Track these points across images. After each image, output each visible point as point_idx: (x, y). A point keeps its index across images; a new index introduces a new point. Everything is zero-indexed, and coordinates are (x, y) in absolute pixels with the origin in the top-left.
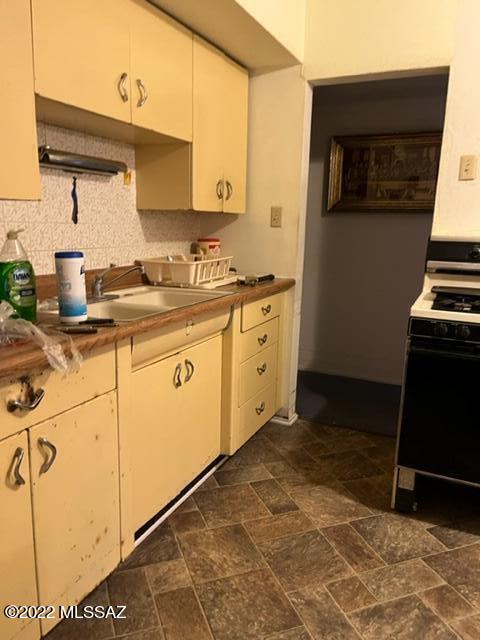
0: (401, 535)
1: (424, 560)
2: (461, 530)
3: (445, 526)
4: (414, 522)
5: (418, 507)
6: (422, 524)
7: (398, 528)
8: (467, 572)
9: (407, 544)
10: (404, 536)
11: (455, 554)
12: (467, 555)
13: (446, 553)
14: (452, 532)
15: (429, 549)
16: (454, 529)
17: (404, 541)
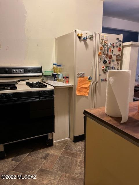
0: (4, 167)
1: (13, 170)
2: (21, 155)
3: (16, 156)
4: (7, 160)
5: (7, 155)
6: (9, 159)
7: (2, 165)
8: (26, 166)
9: (6, 169)
10: (5, 166)
11: (21, 163)
12: (25, 161)
13: (19, 164)
14: (18, 157)
15: (14, 166)
16: (19, 155)
17: (5, 168)
